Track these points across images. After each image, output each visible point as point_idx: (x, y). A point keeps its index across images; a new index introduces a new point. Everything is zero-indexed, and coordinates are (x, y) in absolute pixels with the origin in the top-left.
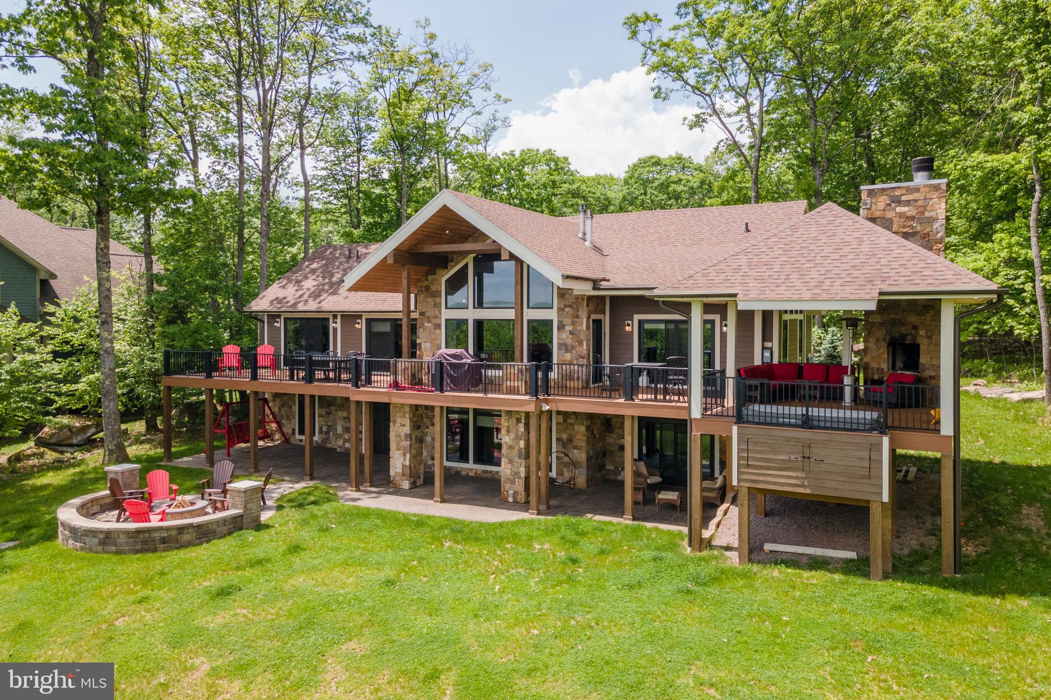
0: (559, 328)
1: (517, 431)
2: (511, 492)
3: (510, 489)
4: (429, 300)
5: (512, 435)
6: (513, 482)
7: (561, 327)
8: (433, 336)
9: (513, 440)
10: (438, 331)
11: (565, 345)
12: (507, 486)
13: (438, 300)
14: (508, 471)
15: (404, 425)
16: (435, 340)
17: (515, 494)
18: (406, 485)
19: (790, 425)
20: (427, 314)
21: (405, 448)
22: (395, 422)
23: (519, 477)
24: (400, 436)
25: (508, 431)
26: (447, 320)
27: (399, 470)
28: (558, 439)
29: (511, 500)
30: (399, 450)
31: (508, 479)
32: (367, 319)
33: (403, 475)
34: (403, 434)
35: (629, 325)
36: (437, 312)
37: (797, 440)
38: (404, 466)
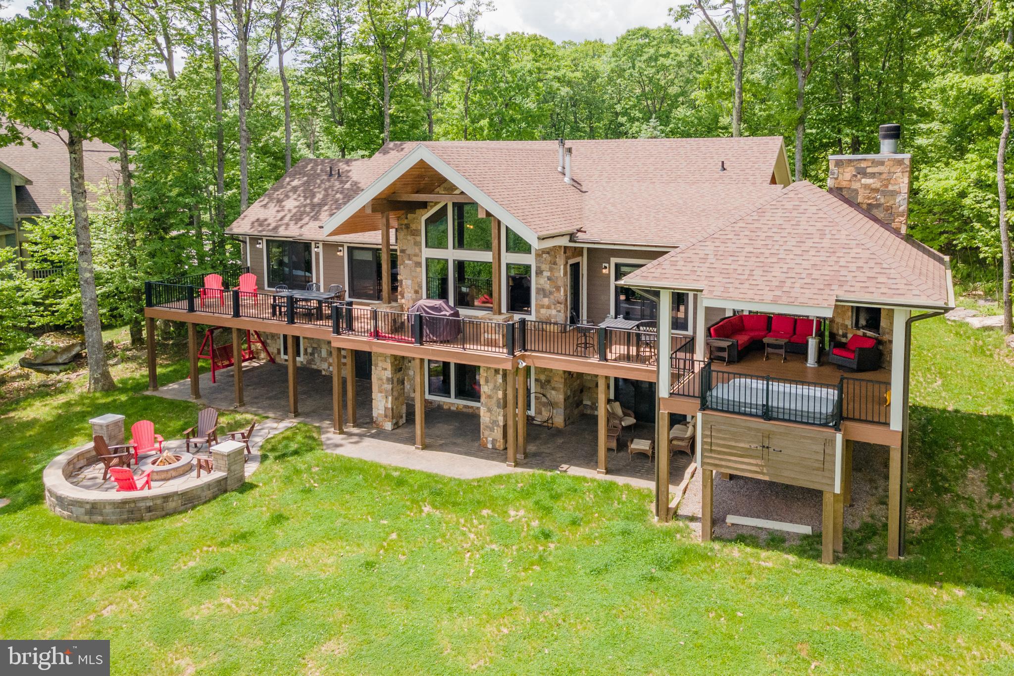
0: (537, 273)
1: (496, 381)
2: (490, 439)
3: (489, 436)
4: (409, 238)
5: (491, 385)
6: (492, 430)
7: (539, 272)
8: (413, 274)
9: (491, 390)
10: (418, 269)
11: (543, 290)
12: (487, 433)
13: (418, 238)
14: (487, 419)
15: (386, 369)
16: (416, 277)
17: (494, 441)
18: (388, 426)
19: (751, 415)
20: (407, 252)
21: (387, 391)
22: (376, 365)
23: (498, 426)
24: (381, 379)
25: (487, 381)
26: (427, 259)
27: (382, 412)
28: (536, 380)
29: (490, 446)
30: (381, 392)
31: (487, 427)
32: (348, 247)
33: (386, 416)
34: (384, 378)
35: (606, 267)
36: (417, 251)
37: (758, 430)
38: (386, 408)
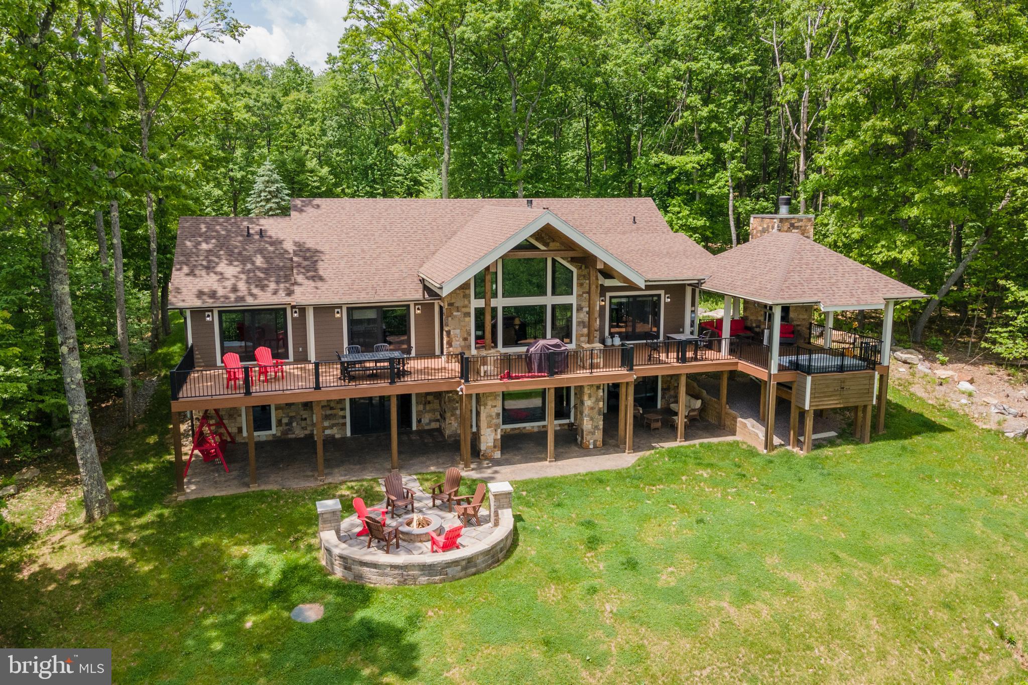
0: (578, 310)
1: (597, 395)
2: (592, 441)
4: (458, 292)
5: (593, 399)
6: (593, 433)
7: (580, 309)
8: (462, 324)
9: (594, 403)
10: (467, 319)
12: (589, 437)
13: (467, 291)
14: (590, 426)
15: (495, 406)
17: (595, 441)
18: (497, 455)
19: (834, 372)
20: (456, 305)
21: (496, 425)
23: (599, 429)
24: (491, 416)
25: (590, 397)
26: (476, 309)
27: (491, 444)
29: (591, 446)
30: (490, 427)
33: (495, 447)
34: (494, 414)
36: (466, 302)
37: (839, 379)
38: (495, 440)
